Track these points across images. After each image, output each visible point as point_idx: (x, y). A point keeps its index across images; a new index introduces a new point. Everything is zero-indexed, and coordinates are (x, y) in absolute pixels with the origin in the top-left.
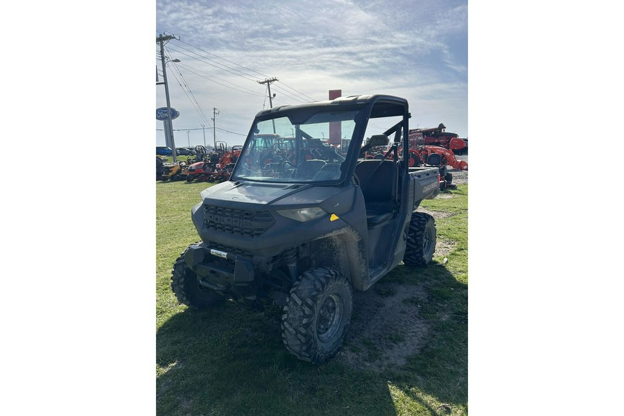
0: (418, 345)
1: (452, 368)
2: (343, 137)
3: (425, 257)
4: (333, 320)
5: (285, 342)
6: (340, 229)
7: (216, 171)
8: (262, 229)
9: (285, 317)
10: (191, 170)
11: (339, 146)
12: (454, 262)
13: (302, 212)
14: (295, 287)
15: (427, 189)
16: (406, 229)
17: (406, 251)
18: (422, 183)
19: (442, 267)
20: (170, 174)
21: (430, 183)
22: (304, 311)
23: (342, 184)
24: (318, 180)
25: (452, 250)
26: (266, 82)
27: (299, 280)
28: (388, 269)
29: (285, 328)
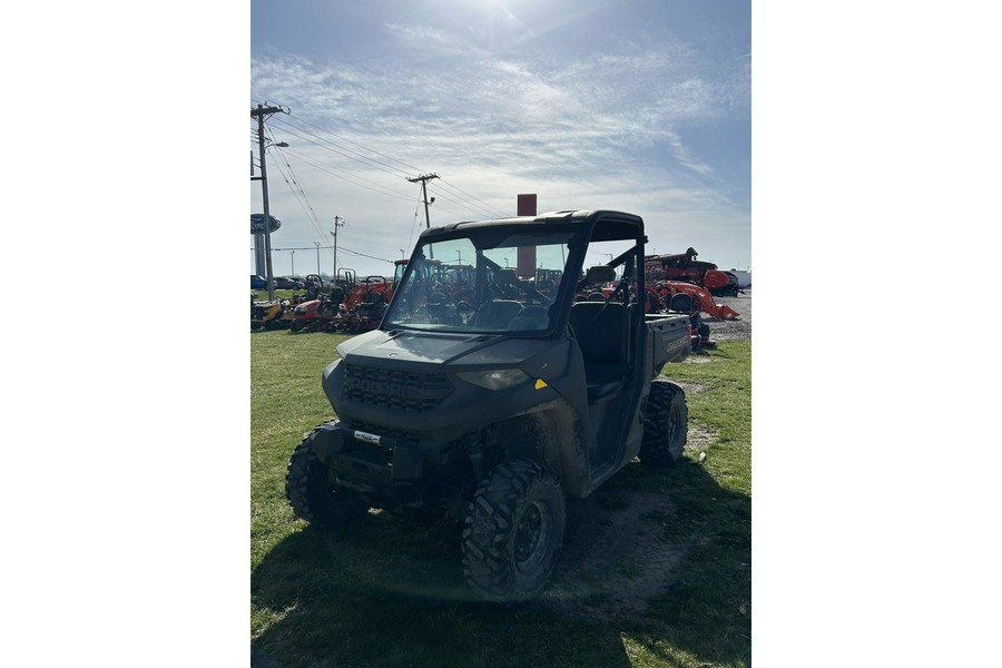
0: (664, 581)
1: (716, 612)
2: (538, 267)
3: (672, 449)
4: (537, 542)
5: (466, 572)
6: (548, 401)
7: (339, 315)
8: (433, 401)
9: (467, 532)
10: (299, 313)
11: (532, 279)
12: (716, 459)
13: (493, 376)
14: (482, 487)
15: (672, 347)
16: (642, 406)
17: (643, 441)
18: (665, 338)
19: (697, 466)
20: (265, 319)
21: (678, 338)
22: (496, 523)
23: (552, 336)
24: (514, 330)
25: (711, 439)
26: (420, 179)
27: (488, 478)
28: (617, 467)
29: (468, 550)
